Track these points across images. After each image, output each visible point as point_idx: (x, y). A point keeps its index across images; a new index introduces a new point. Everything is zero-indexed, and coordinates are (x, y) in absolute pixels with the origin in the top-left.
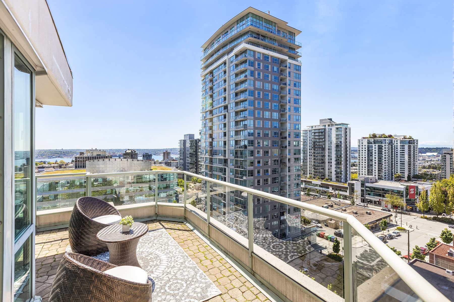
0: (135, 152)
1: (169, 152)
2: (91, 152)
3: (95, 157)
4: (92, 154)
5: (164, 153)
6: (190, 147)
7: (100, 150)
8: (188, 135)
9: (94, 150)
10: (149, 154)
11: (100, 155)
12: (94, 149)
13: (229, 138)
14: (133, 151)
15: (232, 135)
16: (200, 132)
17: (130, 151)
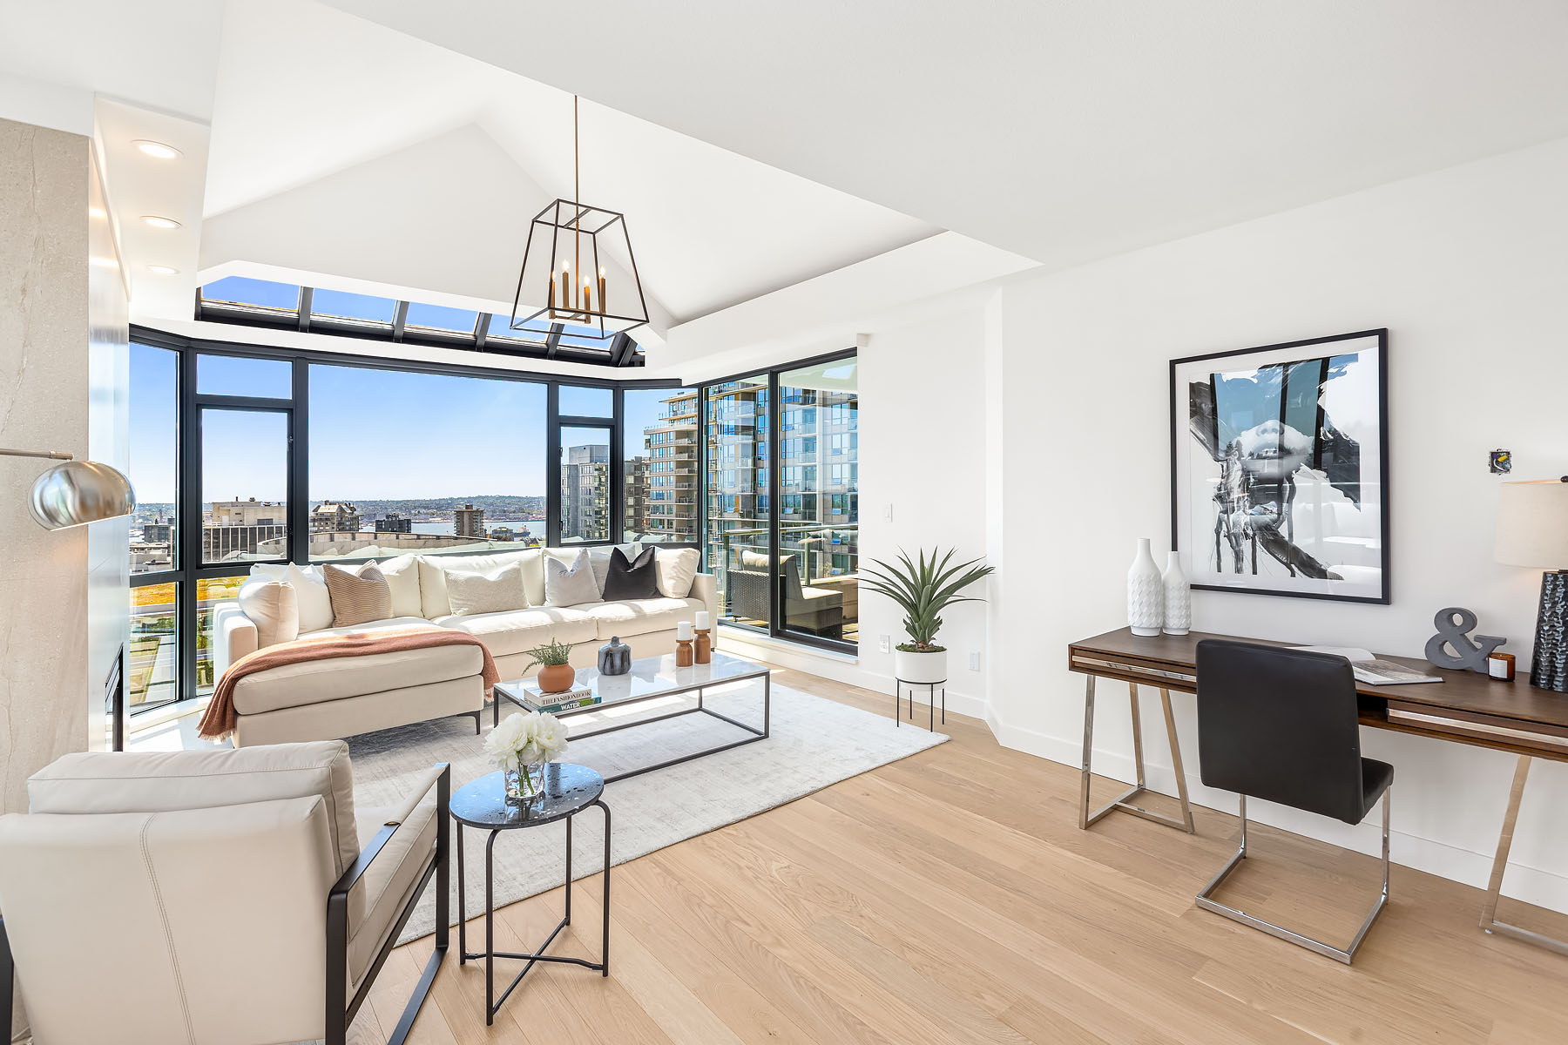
0: (353, 509)
1: (477, 511)
2: (234, 510)
3: (253, 530)
4: (239, 517)
5: (459, 514)
6: (596, 489)
7: (268, 505)
8: (588, 451)
9: (243, 504)
10: (401, 518)
11: (270, 521)
12: (244, 499)
13: (824, 456)
14: (344, 507)
15: (836, 445)
16: (648, 437)
17: (334, 509)
